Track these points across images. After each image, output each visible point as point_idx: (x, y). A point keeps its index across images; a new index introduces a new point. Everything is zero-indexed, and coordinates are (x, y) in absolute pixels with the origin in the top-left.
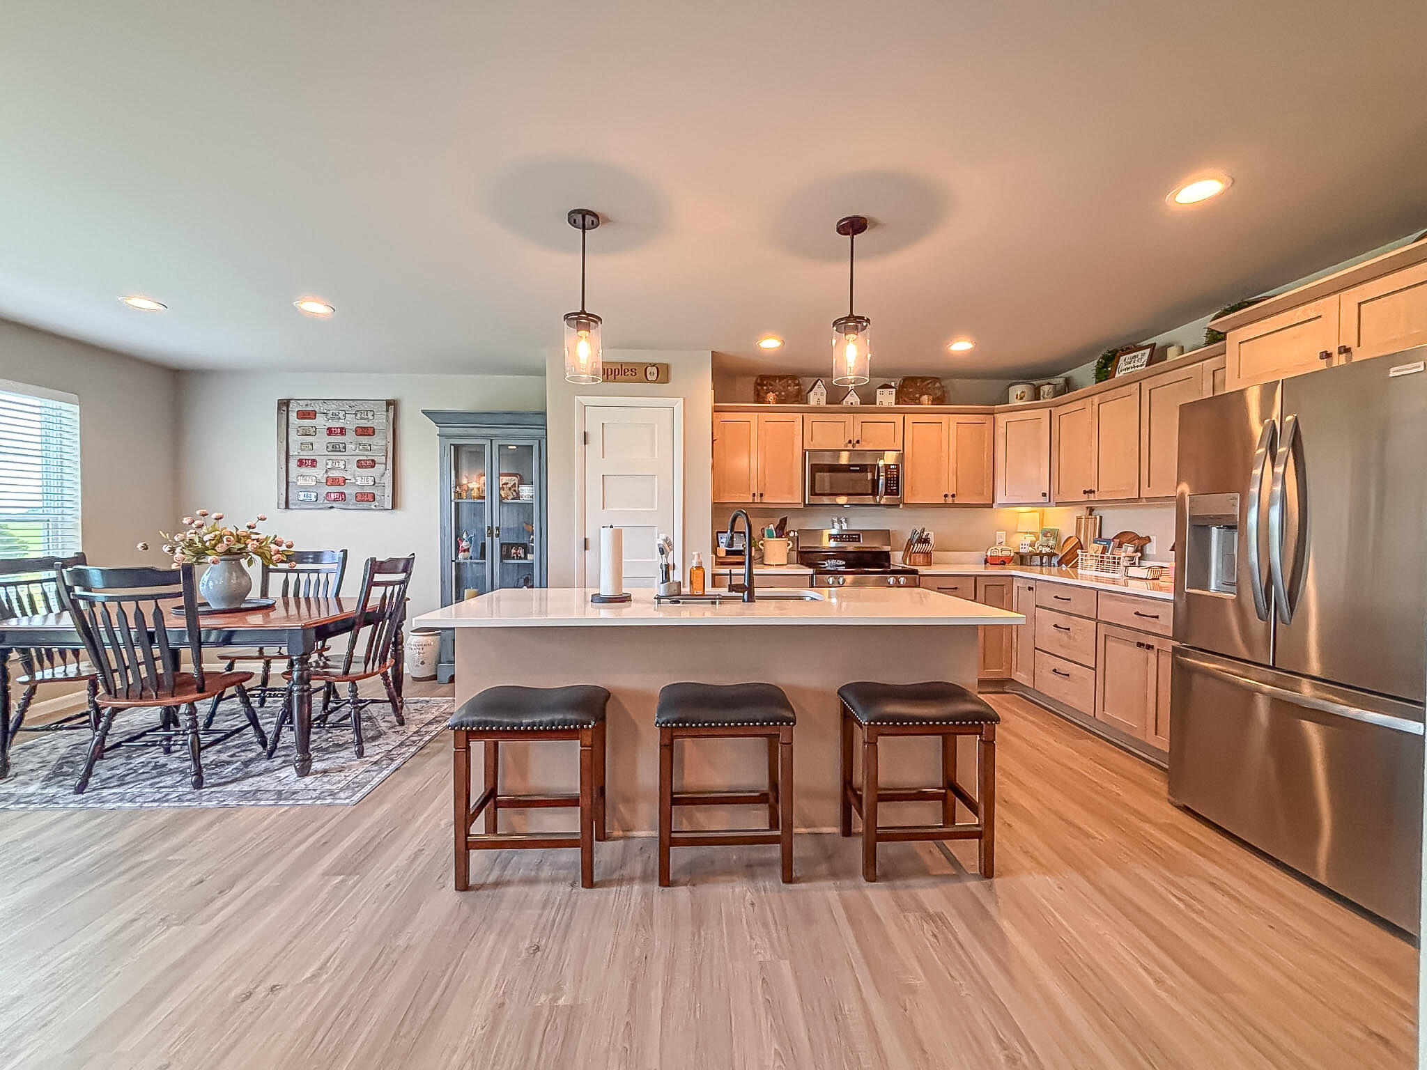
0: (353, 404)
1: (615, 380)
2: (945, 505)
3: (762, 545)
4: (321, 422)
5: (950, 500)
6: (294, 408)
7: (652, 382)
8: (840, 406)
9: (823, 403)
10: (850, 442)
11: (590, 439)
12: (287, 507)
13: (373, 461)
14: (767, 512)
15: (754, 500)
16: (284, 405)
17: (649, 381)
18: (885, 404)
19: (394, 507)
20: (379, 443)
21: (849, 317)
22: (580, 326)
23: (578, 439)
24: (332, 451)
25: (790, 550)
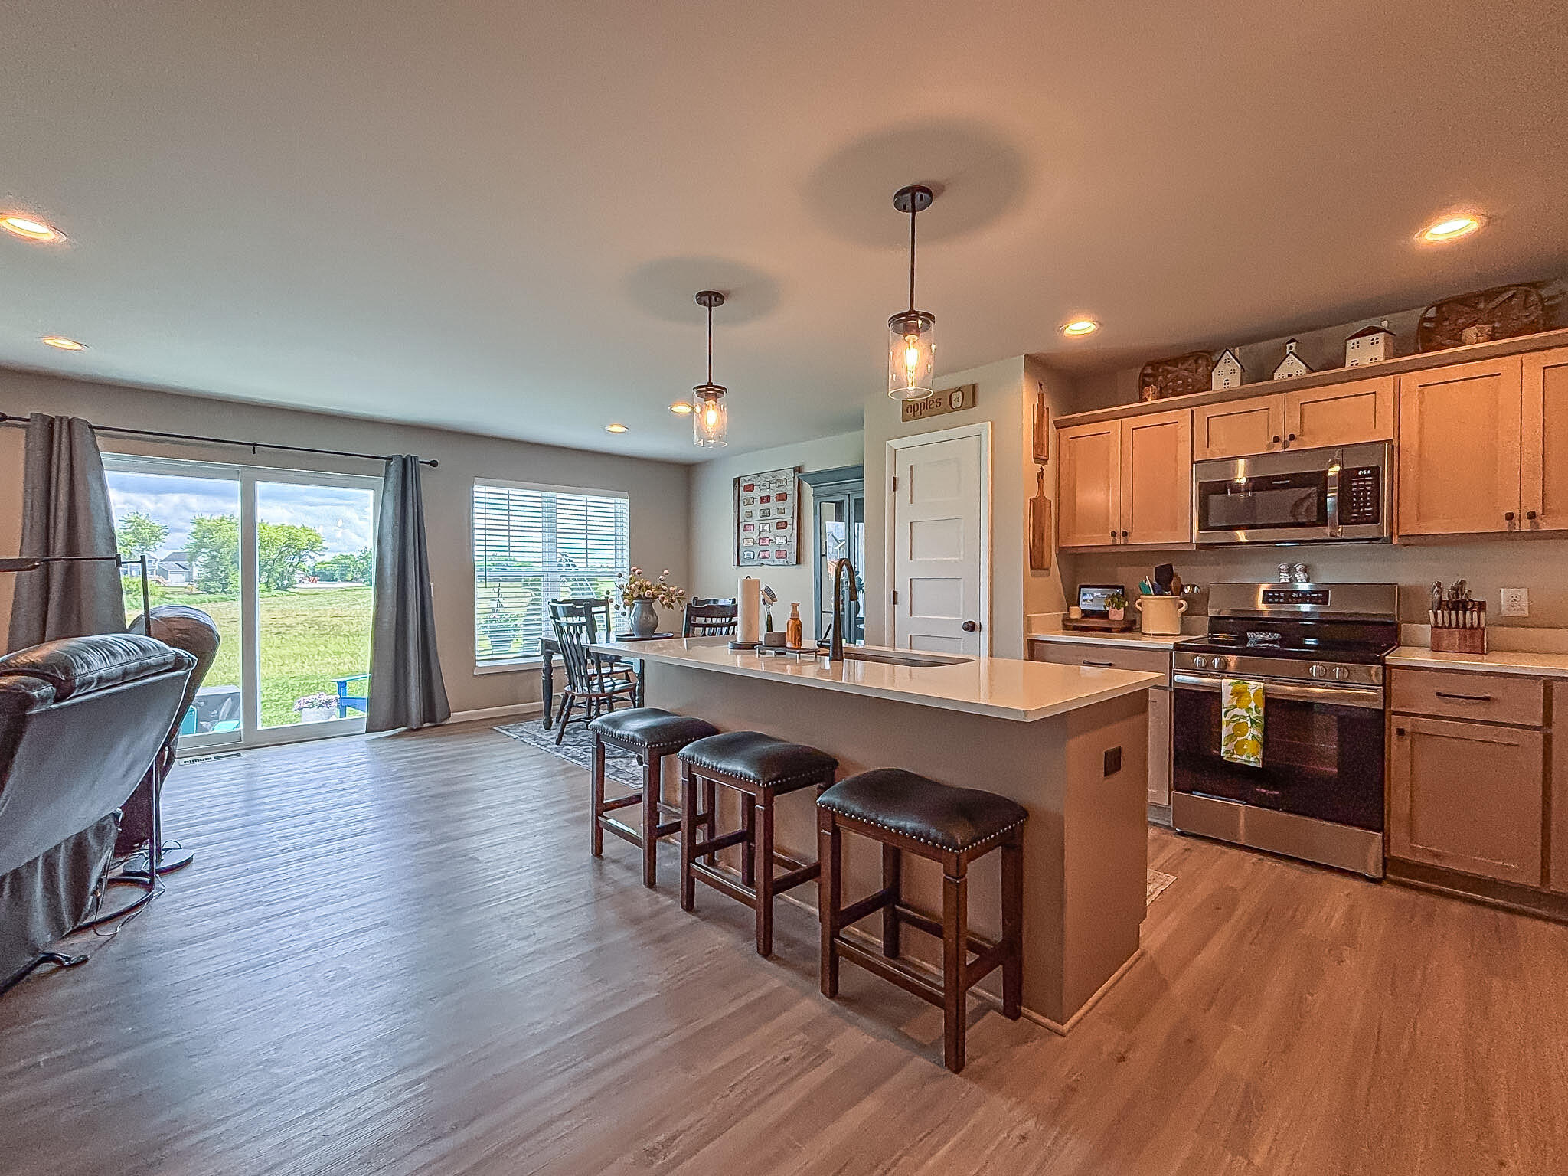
0: (774, 474)
1: (921, 416)
2: (1511, 536)
3: (1140, 604)
4: (757, 493)
5: (1526, 525)
6: (742, 485)
7: (958, 409)
8: (1271, 382)
9: (1235, 382)
10: (1277, 439)
11: (899, 484)
12: (738, 564)
13: (786, 522)
14: (1138, 557)
15: (1114, 541)
16: (737, 481)
17: (954, 410)
18: (1364, 362)
19: (798, 562)
20: (790, 505)
21: (910, 312)
22: (708, 397)
23: (889, 485)
24: (763, 516)
25: (1184, 614)
